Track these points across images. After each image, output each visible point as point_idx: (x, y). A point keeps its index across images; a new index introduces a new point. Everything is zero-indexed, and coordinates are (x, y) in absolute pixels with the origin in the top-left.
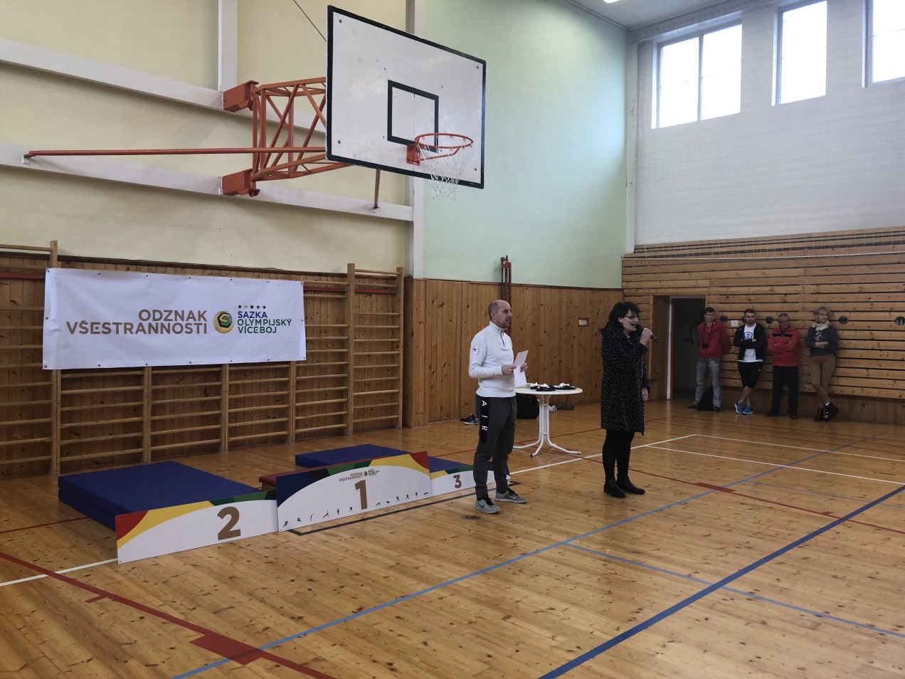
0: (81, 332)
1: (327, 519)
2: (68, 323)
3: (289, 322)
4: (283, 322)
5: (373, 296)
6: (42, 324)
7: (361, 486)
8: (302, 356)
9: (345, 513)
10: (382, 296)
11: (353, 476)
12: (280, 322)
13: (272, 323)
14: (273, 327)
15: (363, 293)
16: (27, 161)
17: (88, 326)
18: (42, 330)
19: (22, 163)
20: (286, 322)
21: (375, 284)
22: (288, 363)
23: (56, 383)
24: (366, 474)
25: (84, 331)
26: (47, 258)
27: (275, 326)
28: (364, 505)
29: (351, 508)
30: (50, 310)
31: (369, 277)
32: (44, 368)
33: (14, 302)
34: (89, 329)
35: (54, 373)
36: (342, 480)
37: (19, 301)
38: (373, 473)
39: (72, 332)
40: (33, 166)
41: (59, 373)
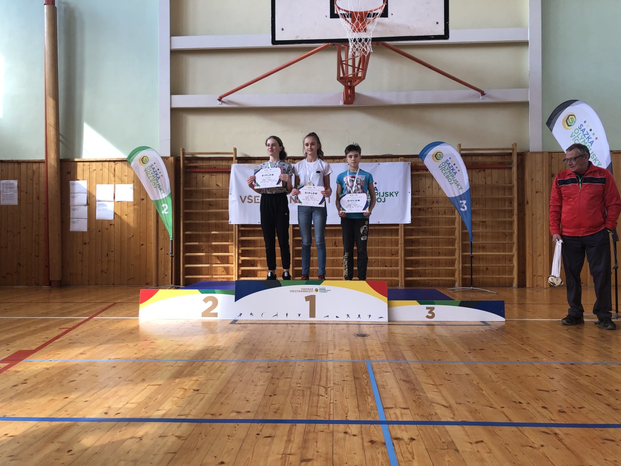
0: (248, 202)
1: (275, 318)
2: (241, 197)
3: (396, 194)
4: (391, 194)
5: (488, 171)
6: (228, 197)
7: (311, 299)
8: (408, 220)
9: (293, 317)
10: (497, 170)
11: (304, 290)
12: (389, 194)
13: (382, 194)
14: (383, 199)
15: (476, 169)
16: (221, 103)
17: (253, 198)
18: (228, 201)
19: (218, 104)
20: (394, 194)
21: (489, 160)
22: (398, 225)
23: (235, 233)
24: (317, 290)
25: (250, 201)
26: (231, 159)
27: (384, 197)
28: (312, 314)
29: (299, 315)
30: (232, 189)
31: (482, 155)
32: (230, 223)
33: (218, 185)
34: (254, 201)
35: (234, 226)
36: (293, 291)
37: (220, 185)
38: (324, 290)
39: (243, 202)
40: (224, 105)
41: (237, 226)
